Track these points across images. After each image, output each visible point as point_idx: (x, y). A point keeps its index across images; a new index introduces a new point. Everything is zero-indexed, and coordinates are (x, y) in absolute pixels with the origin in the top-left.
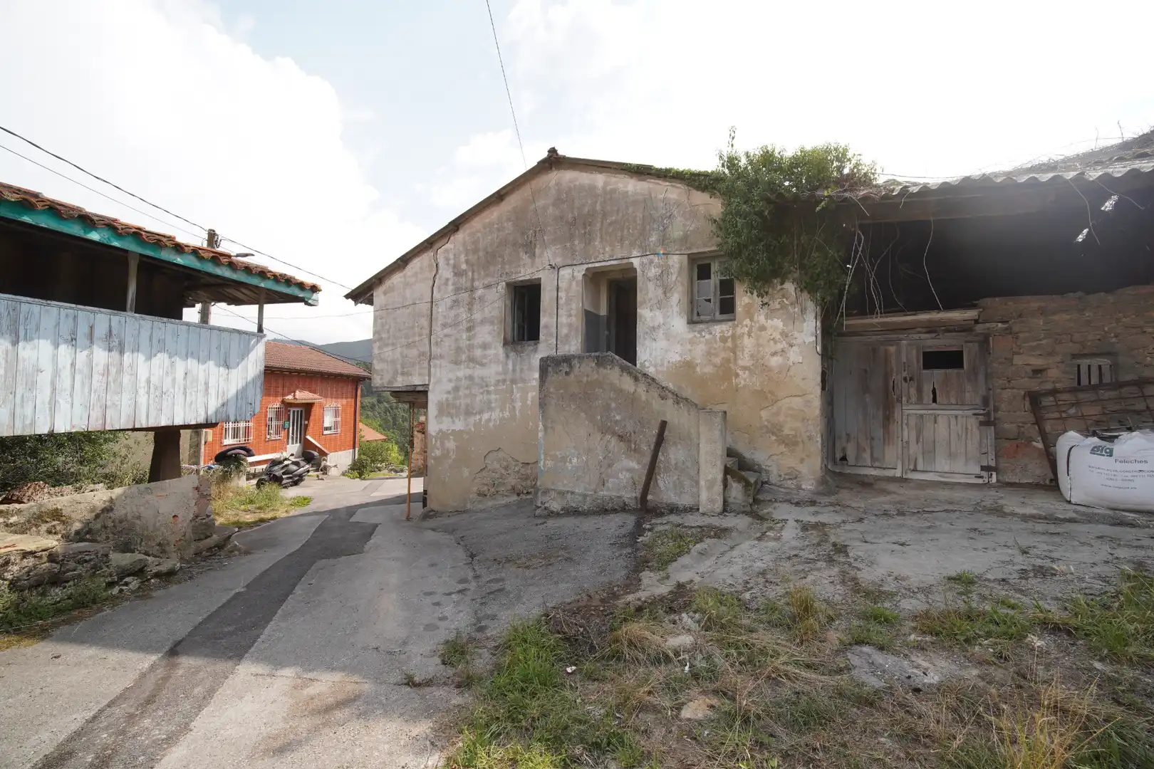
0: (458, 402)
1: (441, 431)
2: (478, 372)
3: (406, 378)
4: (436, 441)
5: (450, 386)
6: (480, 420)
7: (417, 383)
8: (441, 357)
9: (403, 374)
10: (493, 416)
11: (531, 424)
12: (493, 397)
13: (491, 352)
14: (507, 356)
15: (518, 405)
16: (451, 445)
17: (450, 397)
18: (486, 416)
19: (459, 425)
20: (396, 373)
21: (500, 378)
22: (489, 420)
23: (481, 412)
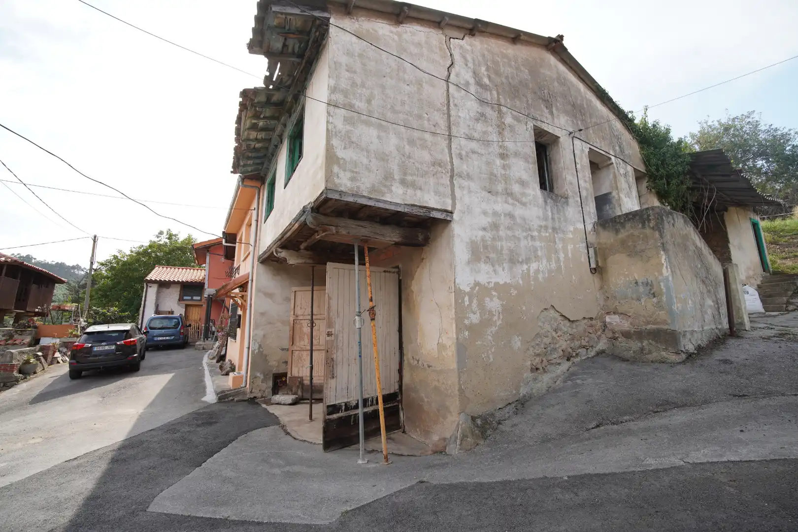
0: (499, 244)
1: (477, 284)
2: (519, 211)
3: (410, 191)
4: (471, 301)
5: (485, 221)
6: (528, 270)
7: (432, 204)
8: (469, 177)
9: (403, 182)
10: (539, 267)
11: (574, 278)
12: (538, 244)
13: (529, 191)
14: (546, 202)
15: (562, 256)
16: (494, 304)
17: (488, 235)
18: (534, 266)
19: (503, 277)
20: (388, 177)
21: (543, 223)
22: (537, 271)
23: (528, 261)
